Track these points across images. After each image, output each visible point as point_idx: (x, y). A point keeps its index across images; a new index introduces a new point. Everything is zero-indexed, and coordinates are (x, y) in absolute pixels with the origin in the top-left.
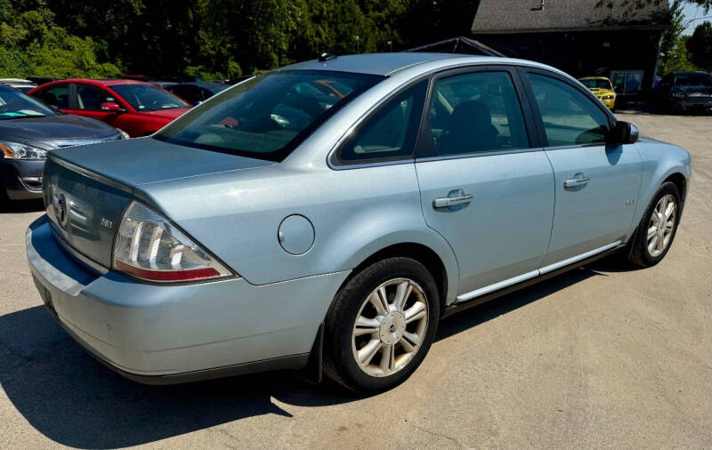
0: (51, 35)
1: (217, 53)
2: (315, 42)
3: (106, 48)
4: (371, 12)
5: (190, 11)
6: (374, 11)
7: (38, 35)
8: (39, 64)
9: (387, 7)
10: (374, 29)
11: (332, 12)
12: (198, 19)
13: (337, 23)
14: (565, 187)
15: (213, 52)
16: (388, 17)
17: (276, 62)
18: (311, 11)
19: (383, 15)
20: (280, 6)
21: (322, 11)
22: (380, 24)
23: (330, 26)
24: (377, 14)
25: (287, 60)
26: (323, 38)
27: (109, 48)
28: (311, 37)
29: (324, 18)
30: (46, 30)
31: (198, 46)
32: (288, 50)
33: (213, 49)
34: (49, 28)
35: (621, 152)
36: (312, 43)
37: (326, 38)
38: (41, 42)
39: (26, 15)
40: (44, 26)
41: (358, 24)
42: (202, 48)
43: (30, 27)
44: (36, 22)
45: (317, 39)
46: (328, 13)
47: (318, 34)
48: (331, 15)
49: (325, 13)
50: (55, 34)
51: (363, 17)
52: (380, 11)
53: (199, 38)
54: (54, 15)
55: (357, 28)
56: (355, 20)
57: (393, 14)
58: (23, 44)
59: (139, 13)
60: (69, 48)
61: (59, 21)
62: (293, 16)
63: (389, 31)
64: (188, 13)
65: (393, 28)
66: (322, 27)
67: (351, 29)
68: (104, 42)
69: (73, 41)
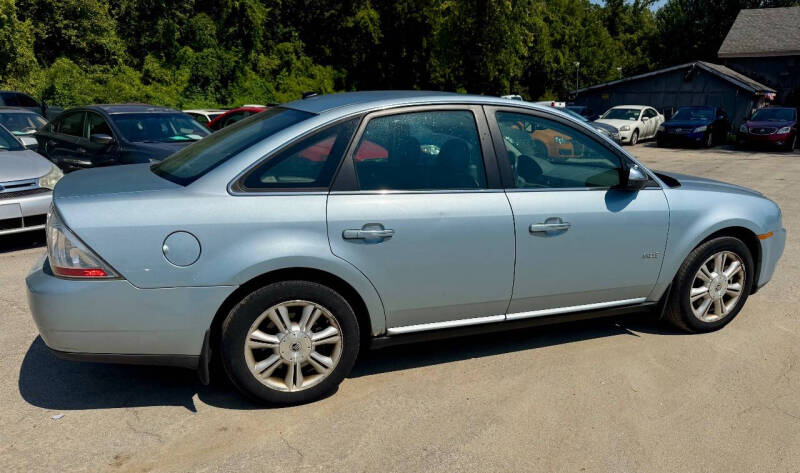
0: (299, 64)
1: (447, 81)
2: (552, 69)
3: (344, 76)
4: (621, 35)
5: (424, 39)
6: (625, 33)
7: (287, 65)
8: (285, 91)
9: (641, 28)
10: (622, 53)
11: (576, 35)
12: (431, 46)
13: (579, 47)
14: (531, 231)
15: (443, 80)
16: (640, 40)
17: (508, 90)
18: (552, 35)
19: (635, 37)
20: (512, 32)
21: (563, 36)
22: (630, 47)
23: (571, 50)
24: (629, 36)
25: (519, 87)
26: (562, 64)
27: (348, 76)
28: (549, 62)
29: (565, 43)
30: (295, 60)
31: (429, 74)
32: (523, 76)
33: (443, 76)
34: (298, 58)
35: (635, 198)
36: (548, 70)
37: (565, 64)
38: (289, 71)
39: (280, 46)
40: (294, 57)
41: (604, 47)
42: (432, 76)
43: (281, 58)
44: (287, 53)
45: (555, 65)
46: (570, 38)
47: (557, 60)
48: (573, 39)
49: (567, 37)
50: (303, 63)
51: (611, 40)
52: (632, 33)
53: (431, 66)
54: (304, 45)
55: (601, 52)
56: (600, 44)
57: (646, 36)
58: (275, 73)
59: (377, 42)
60: (312, 76)
61: (308, 51)
62: (525, 42)
63: (640, 55)
64: (421, 41)
65: (644, 51)
66: (562, 52)
67: (594, 53)
68: (344, 70)
69: (317, 70)
